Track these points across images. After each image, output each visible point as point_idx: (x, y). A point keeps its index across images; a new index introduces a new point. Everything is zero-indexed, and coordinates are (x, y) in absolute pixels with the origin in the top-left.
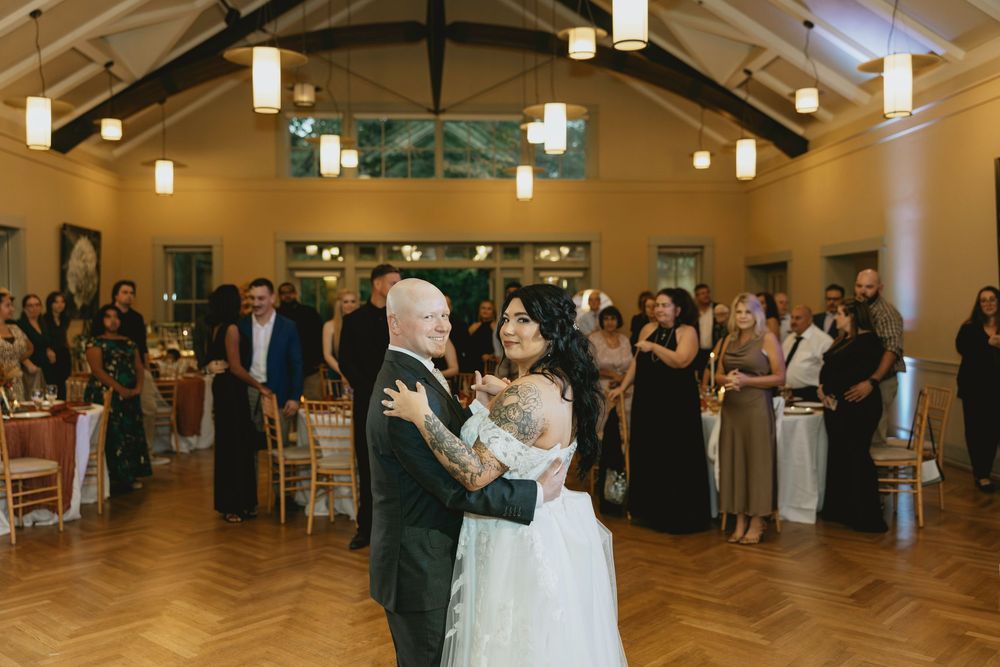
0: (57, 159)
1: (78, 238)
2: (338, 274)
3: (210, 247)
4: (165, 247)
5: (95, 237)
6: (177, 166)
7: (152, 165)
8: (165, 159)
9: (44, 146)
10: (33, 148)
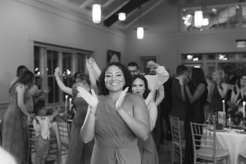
0: (105, 28)
1: (113, 54)
2: (200, 65)
3: (155, 57)
4: (141, 57)
5: (118, 54)
6: (145, 29)
7: (136, 29)
8: (140, 27)
9: (98, 22)
10: (95, 23)
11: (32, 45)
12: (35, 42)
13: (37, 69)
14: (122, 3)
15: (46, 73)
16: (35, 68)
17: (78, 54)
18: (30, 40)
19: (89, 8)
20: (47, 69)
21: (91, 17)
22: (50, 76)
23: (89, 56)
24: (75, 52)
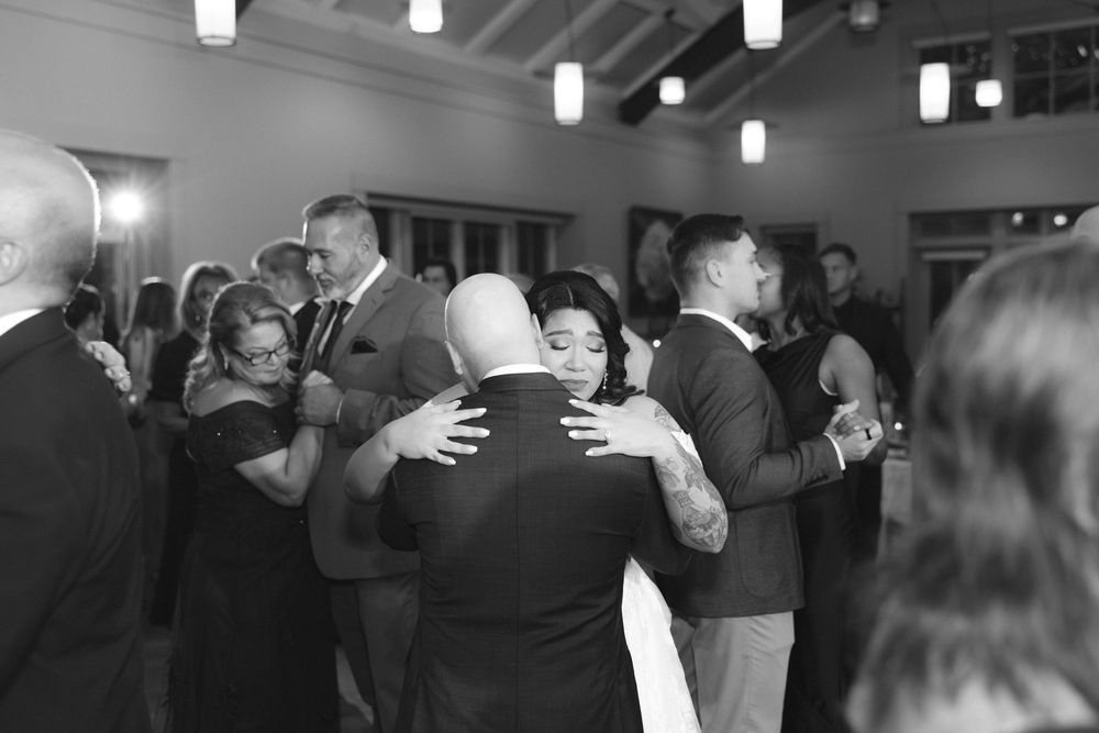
1: (651, 222)
3: (813, 225)
7: (738, 128)
8: (752, 118)
9: (574, 120)
12: (372, 196)
14: (672, 45)
19: (547, 75)
23: (560, 230)
24: (509, 219)
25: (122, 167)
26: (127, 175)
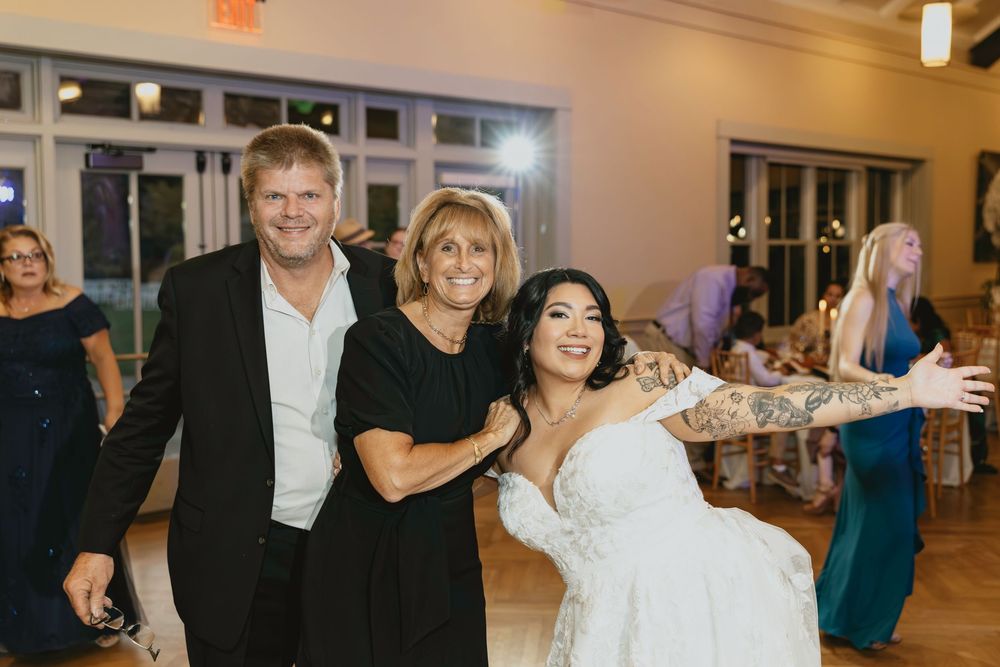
9: (941, 61)
10: (927, 65)
11: (726, 149)
12: (734, 142)
13: (736, 221)
15: (764, 233)
16: (732, 217)
17: (871, 170)
18: (719, 138)
19: (912, 18)
20: (768, 221)
21: (916, 43)
22: (776, 242)
23: (907, 174)
24: (858, 165)
25: (514, 117)
26: (518, 124)
